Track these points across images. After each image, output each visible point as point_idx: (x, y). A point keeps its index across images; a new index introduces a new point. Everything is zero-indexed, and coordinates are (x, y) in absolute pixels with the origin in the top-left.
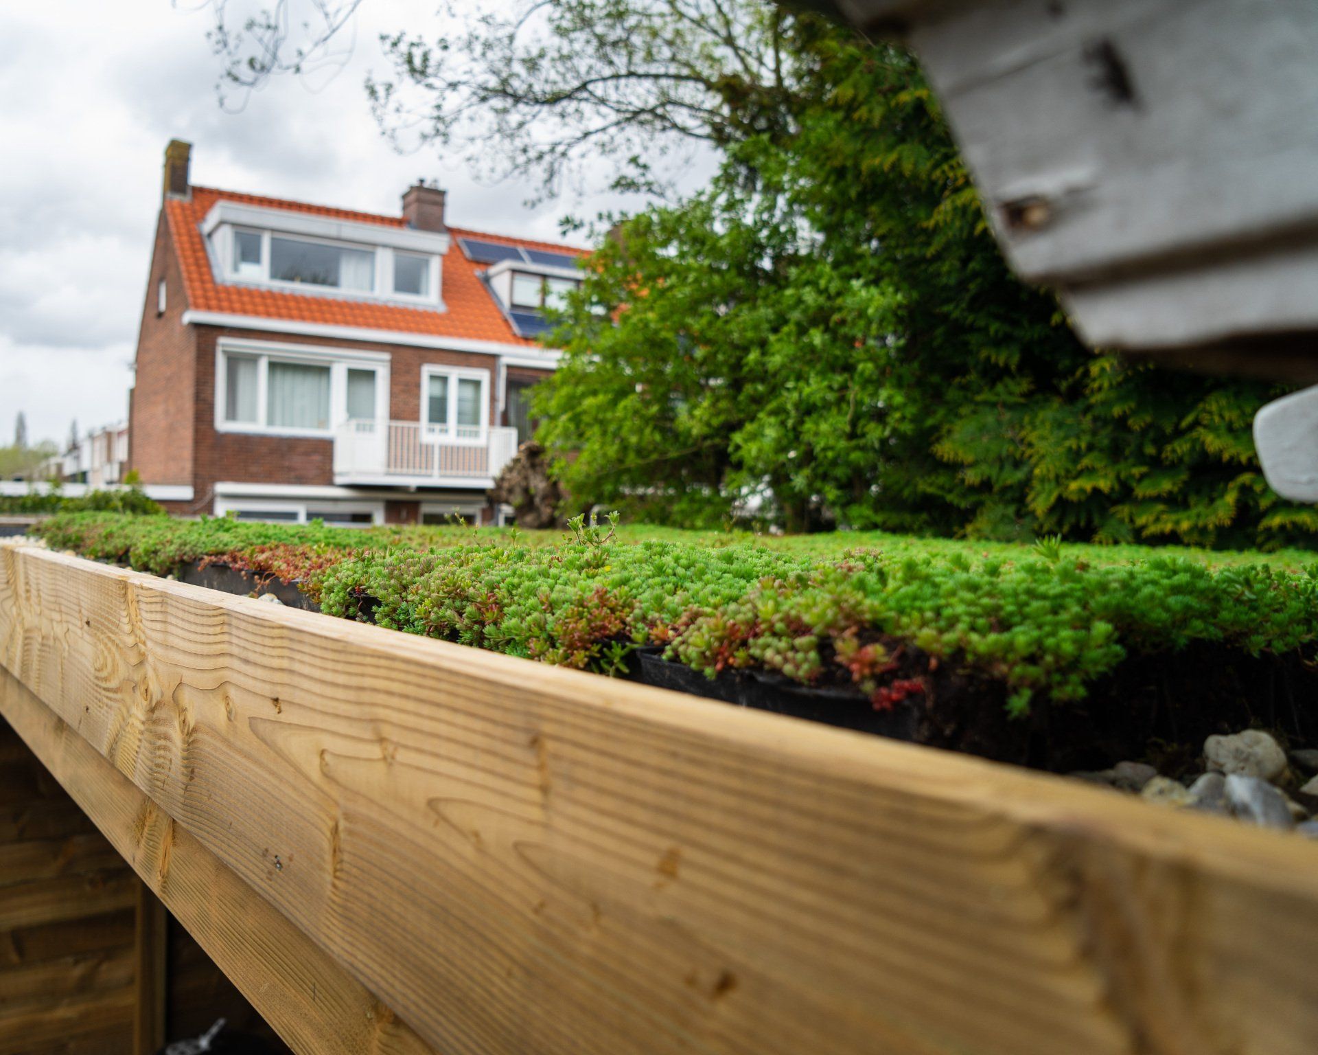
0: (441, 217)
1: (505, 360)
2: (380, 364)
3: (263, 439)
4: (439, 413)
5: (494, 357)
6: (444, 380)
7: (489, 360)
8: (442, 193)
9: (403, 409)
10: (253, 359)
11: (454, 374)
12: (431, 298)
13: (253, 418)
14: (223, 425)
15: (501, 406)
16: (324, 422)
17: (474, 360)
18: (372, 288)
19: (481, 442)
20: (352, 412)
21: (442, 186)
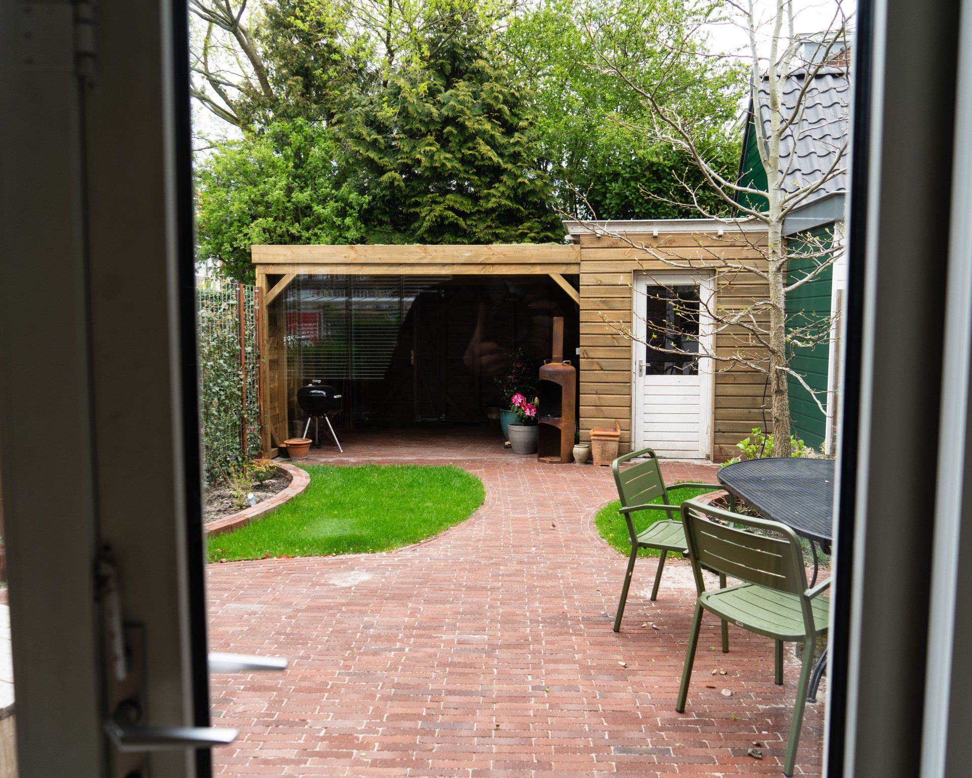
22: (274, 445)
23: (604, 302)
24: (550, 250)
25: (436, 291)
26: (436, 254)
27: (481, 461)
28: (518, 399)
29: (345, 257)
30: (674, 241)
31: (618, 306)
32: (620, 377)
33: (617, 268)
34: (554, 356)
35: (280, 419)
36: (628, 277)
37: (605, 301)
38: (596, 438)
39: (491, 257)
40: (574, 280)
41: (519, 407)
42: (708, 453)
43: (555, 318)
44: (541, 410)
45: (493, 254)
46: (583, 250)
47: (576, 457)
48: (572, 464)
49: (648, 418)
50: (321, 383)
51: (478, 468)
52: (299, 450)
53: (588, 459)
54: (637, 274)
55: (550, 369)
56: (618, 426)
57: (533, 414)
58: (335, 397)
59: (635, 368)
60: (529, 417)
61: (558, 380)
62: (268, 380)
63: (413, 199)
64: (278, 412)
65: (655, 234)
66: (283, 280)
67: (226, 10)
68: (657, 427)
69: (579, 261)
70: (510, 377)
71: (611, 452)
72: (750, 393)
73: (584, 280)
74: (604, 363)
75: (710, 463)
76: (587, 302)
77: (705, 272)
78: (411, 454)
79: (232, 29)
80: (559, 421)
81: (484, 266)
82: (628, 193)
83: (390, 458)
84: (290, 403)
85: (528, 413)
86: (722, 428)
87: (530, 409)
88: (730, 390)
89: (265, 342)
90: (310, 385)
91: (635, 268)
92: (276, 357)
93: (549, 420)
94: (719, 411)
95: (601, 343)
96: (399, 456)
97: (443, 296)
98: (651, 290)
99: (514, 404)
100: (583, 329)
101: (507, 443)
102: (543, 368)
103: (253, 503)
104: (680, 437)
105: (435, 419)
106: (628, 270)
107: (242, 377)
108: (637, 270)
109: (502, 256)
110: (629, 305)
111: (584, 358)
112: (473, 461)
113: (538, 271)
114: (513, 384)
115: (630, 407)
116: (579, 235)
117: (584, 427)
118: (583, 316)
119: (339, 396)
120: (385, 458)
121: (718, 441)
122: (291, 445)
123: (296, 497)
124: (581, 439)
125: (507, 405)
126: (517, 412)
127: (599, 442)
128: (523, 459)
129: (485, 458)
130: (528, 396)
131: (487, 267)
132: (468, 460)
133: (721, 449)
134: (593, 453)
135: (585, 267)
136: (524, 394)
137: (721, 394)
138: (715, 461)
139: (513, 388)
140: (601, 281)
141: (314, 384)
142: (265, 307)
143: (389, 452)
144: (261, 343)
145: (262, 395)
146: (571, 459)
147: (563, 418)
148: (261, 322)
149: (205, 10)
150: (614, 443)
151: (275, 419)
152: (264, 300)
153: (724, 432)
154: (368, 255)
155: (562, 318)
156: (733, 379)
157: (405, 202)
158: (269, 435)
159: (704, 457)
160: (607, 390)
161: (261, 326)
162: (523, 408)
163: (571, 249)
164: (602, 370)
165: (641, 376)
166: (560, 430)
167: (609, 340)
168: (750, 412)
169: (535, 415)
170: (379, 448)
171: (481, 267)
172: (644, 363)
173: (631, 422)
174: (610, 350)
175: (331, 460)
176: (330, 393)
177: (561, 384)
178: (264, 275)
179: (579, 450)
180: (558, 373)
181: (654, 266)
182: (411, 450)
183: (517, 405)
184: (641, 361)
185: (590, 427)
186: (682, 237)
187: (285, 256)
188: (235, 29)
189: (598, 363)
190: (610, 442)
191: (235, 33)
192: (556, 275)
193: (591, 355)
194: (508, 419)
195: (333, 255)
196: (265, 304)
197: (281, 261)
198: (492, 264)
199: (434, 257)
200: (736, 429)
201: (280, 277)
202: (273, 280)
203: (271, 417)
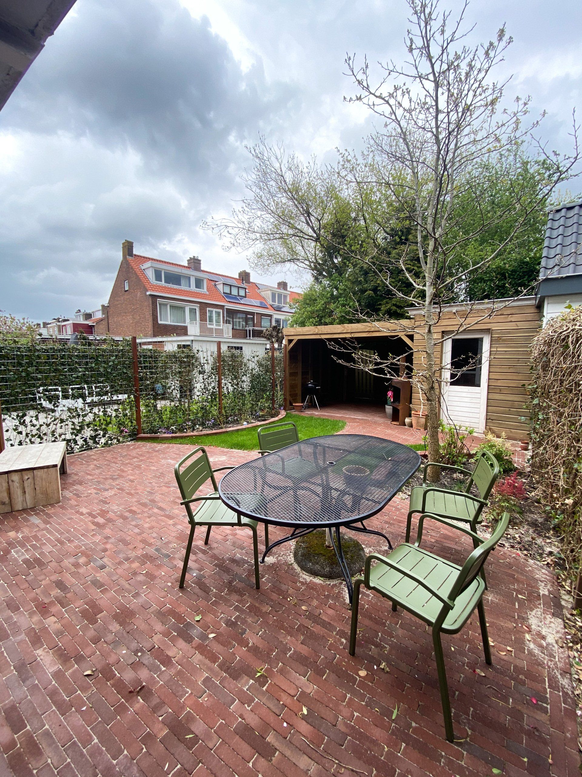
0: (200, 267)
1: (226, 307)
2: (197, 307)
3: (170, 326)
4: (211, 320)
5: (223, 306)
6: (212, 311)
7: (222, 307)
8: (200, 261)
9: (203, 318)
10: (166, 305)
11: (214, 310)
12: (204, 290)
13: (167, 320)
14: (160, 322)
15: (225, 319)
16: (185, 322)
17: (218, 307)
18: (190, 287)
19: (221, 327)
20: (191, 320)
21: (199, 258)
28: (390, 393)
36: (439, 335)
38: (414, 415)
39: (372, 328)
40: (411, 337)
42: (484, 430)
46: (416, 322)
47: (405, 423)
48: (402, 426)
50: (313, 382)
52: (297, 407)
54: (446, 333)
58: (317, 388)
59: (444, 382)
61: (398, 386)
65: (454, 311)
69: (414, 328)
71: (422, 423)
72: (510, 399)
73: (416, 337)
76: (417, 348)
77: (484, 331)
80: (399, 406)
86: (492, 417)
88: (497, 396)
91: (443, 330)
93: (395, 405)
106: (439, 331)
116: (415, 315)
117: (414, 409)
118: (415, 355)
119: (319, 387)
121: (488, 424)
122: (295, 405)
127: (415, 418)
133: (491, 429)
134: (413, 422)
135: (417, 331)
137: (491, 398)
141: (310, 382)
144: (285, 366)
146: (402, 424)
147: (401, 404)
148: (285, 358)
150: (423, 419)
151: (295, 395)
152: (288, 349)
153: (491, 420)
156: (499, 390)
158: (288, 401)
159: (482, 432)
163: (409, 322)
165: (446, 386)
166: (398, 410)
168: (510, 410)
172: (449, 380)
176: (316, 386)
177: (400, 388)
178: (287, 340)
179: (407, 420)
180: (399, 382)
181: (454, 328)
184: (447, 379)
187: (294, 332)
190: (421, 418)
192: (403, 335)
195: (310, 331)
196: (287, 351)
197: (293, 334)
198: (373, 332)
199: (347, 330)
200: (500, 419)
201: (292, 340)
202: (290, 341)
203: (290, 395)
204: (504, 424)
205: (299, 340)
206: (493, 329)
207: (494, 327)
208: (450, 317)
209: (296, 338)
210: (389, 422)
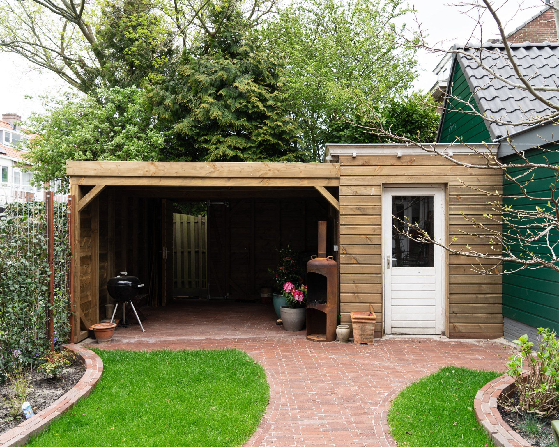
22: (83, 328)
23: (359, 209)
24: (315, 167)
25: (222, 203)
26: (223, 169)
27: (260, 340)
28: (288, 287)
29: (147, 171)
30: (414, 161)
31: (371, 212)
32: (372, 269)
33: (369, 182)
34: (319, 252)
35: (92, 305)
36: (379, 189)
37: (360, 207)
38: (356, 321)
39: (269, 172)
40: (335, 191)
41: (290, 293)
42: (443, 330)
43: (320, 222)
44: (309, 297)
45: (270, 170)
46: (341, 167)
47: (339, 337)
48: (335, 342)
49: (395, 302)
50: (128, 275)
51: (259, 349)
52: (104, 333)
53: (349, 338)
54: (386, 186)
55: (317, 263)
56: (372, 309)
57: (301, 299)
58: (139, 286)
59: (384, 262)
60: (298, 301)
61: (323, 273)
62: (79, 274)
63: (203, 137)
64: (90, 299)
65: (400, 154)
66: (93, 190)
67: (71, 6)
68: (403, 309)
69: (339, 176)
70: (281, 268)
71: (369, 332)
72: (477, 282)
73: (343, 191)
74: (360, 258)
75: (445, 339)
76: (346, 209)
77: (437, 186)
78: (202, 333)
79: (77, 21)
80: (325, 307)
81: (262, 180)
82: (357, 136)
83: (183, 337)
84: (101, 292)
85: (297, 298)
86: (455, 310)
87: (299, 295)
88: (461, 279)
89: (77, 242)
90: (119, 276)
91: (384, 182)
92: (89, 254)
93: (316, 306)
94: (453, 296)
95: (357, 241)
96: (191, 335)
97: (227, 206)
98: (395, 199)
99: (285, 290)
100: (342, 230)
101: (279, 321)
102: (310, 262)
103: (28, 413)
104: (420, 317)
105: (221, 297)
106: (378, 183)
107: (49, 273)
108: (385, 184)
109: (277, 172)
110: (379, 211)
111: (344, 254)
112: (253, 340)
113: (306, 184)
114: (283, 274)
115: (381, 293)
116: (338, 156)
117: (344, 310)
118: (342, 220)
119: (142, 285)
120: (179, 338)
121: (452, 321)
122: (97, 329)
123: (77, 402)
124: (341, 320)
125: (279, 290)
126: (288, 297)
127: (359, 324)
128: (294, 337)
129: (263, 336)
130: (296, 284)
131: (265, 180)
132: (249, 339)
133: (454, 327)
134: (354, 333)
135: (344, 181)
136: (293, 282)
137: (454, 282)
138: (451, 337)
139: (283, 277)
140: (356, 192)
141: (121, 275)
142: (77, 213)
143: (184, 331)
144: (73, 243)
145: (72, 287)
146: (334, 337)
147: (328, 304)
148: (73, 225)
149: (56, 7)
150: (371, 325)
151: (85, 306)
152: (77, 207)
153: (457, 313)
154: (166, 170)
155: (326, 222)
156: (463, 270)
157: (197, 139)
158: (79, 322)
159: (440, 333)
160: (362, 280)
161: (73, 229)
162: (293, 294)
163: (332, 167)
164: (358, 263)
165: (388, 268)
166: (326, 314)
167: (363, 240)
168: (477, 297)
169: (303, 299)
170: (175, 327)
171: (260, 180)
172: (391, 258)
173: (382, 306)
174: (364, 248)
175: (132, 341)
176: (135, 283)
177: (326, 276)
178: (77, 186)
179: (342, 330)
180: (323, 267)
181: (399, 180)
182: (201, 328)
183: (288, 291)
184: (388, 257)
185: (349, 310)
186: (421, 157)
187: (95, 170)
188: (79, 21)
189: (355, 258)
190: (368, 324)
191: (79, 24)
192: (320, 187)
193: (349, 251)
194: (279, 301)
195: (137, 170)
196: (77, 210)
197: (92, 173)
198: (269, 178)
199: (221, 172)
200: (466, 311)
201: (91, 187)
202: (84, 190)
203: (81, 305)
204: (475, 318)
205: (107, 188)
206: (450, 183)
207: (451, 181)
208: (392, 163)
209: (100, 184)
210: (302, 337)
